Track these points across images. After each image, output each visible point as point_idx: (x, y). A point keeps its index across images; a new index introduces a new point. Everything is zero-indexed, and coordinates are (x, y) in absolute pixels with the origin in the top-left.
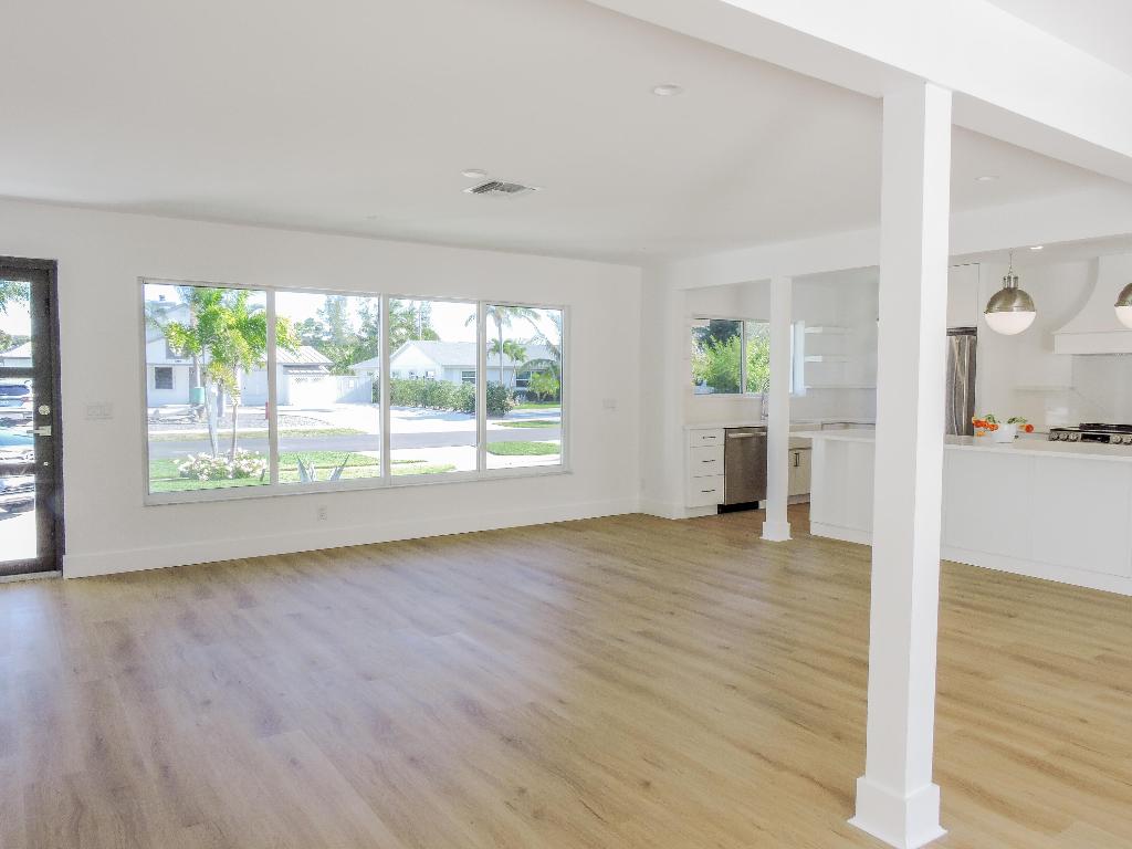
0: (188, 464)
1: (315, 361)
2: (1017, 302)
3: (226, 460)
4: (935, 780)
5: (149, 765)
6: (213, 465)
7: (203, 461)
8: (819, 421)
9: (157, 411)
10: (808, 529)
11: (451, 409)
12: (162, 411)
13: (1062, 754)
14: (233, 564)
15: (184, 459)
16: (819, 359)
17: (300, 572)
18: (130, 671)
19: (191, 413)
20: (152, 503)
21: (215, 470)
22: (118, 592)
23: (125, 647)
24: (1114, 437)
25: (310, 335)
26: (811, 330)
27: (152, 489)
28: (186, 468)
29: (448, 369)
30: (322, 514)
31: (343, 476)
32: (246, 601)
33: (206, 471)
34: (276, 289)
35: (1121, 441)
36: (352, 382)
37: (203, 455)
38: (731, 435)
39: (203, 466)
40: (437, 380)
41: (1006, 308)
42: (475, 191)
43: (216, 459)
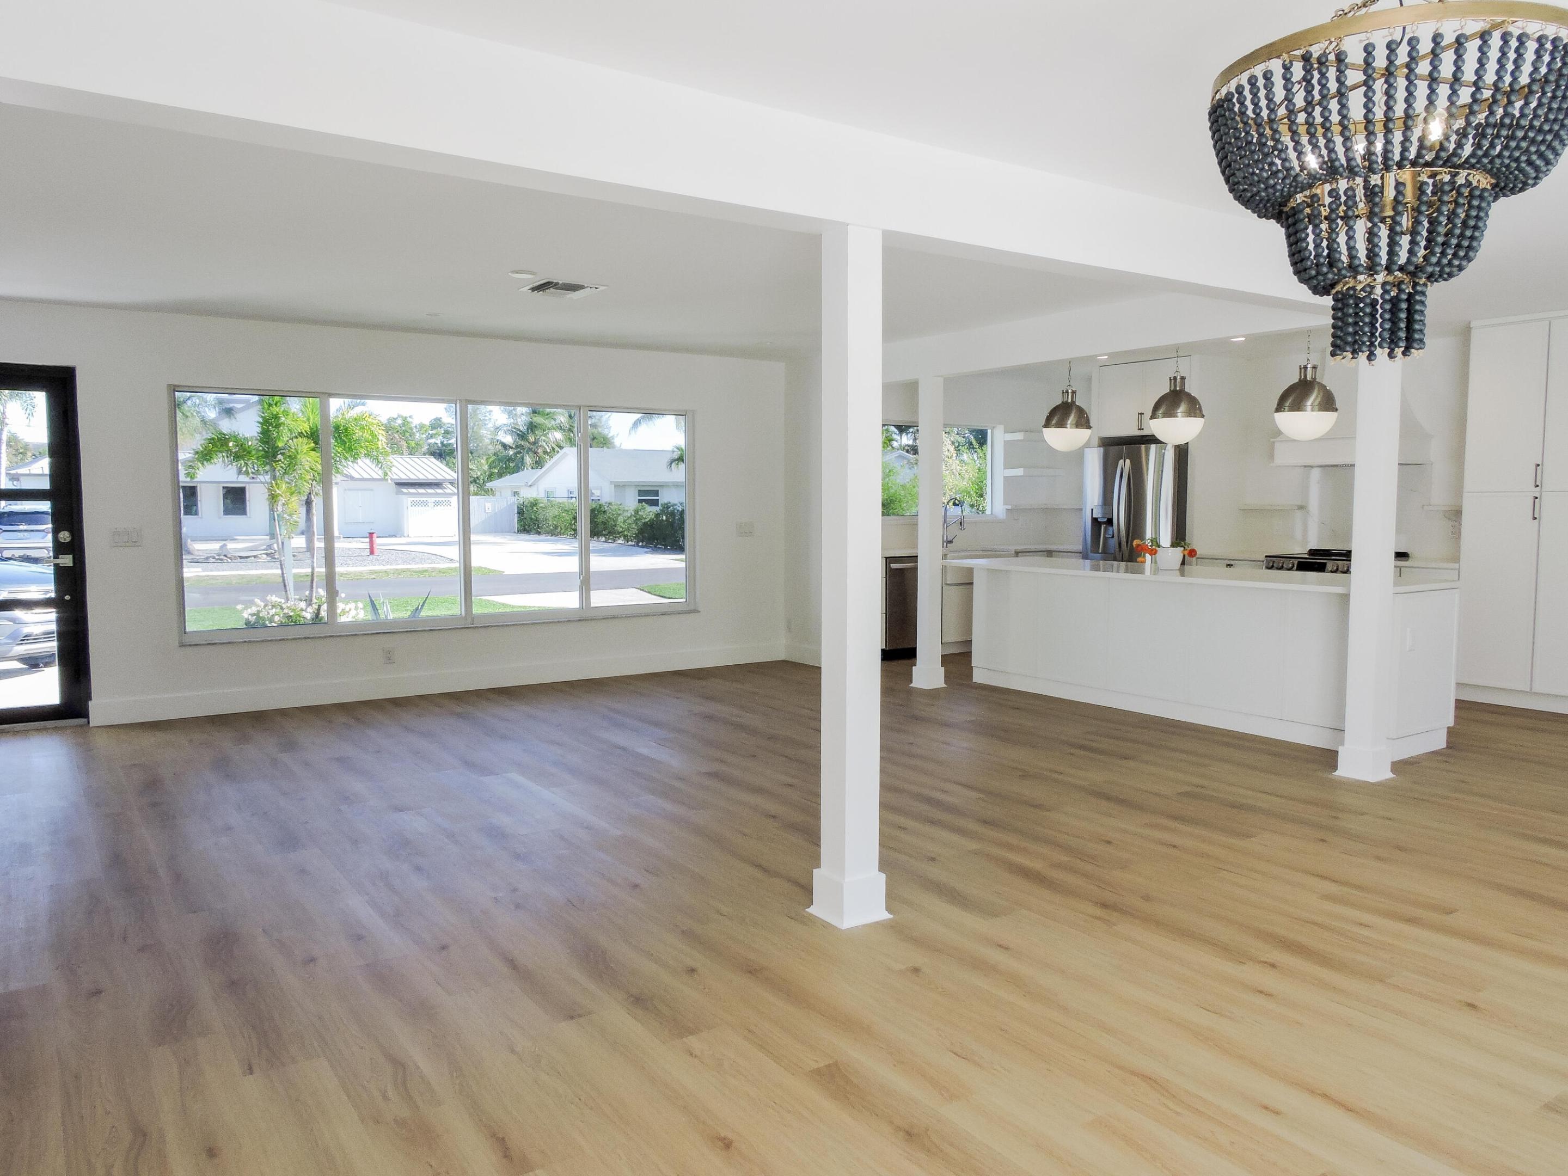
0: (254, 609)
1: (439, 477)
2: (1182, 408)
3: (303, 605)
4: (881, 869)
5: (162, 872)
6: (286, 611)
7: (273, 606)
8: (1013, 548)
9: (225, 545)
10: (970, 675)
11: (621, 541)
12: (231, 546)
13: (1058, 866)
14: (283, 713)
15: (249, 603)
16: (1019, 472)
17: (357, 719)
18: (154, 805)
19: (270, 547)
20: (187, 642)
21: (289, 617)
22: (148, 740)
23: (152, 785)
24: (1330, 565)
25: (438, 441)
26: (1010, 437)
27: (189, 629)
28: (252, 615)
29: (620, 487)
30: (389, 658)
31: (423, 614)
32: (290, 746)
33: (277, 618)
34: (331, 395)
35: (1337, 569)
36: (488, 505)
37: (274, 598)
38: (893, 566)
39: (273, 612)
40: (603, 502)
41: (1170, 414)
42: (533, 289)
43: (290, 604)
